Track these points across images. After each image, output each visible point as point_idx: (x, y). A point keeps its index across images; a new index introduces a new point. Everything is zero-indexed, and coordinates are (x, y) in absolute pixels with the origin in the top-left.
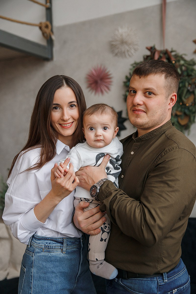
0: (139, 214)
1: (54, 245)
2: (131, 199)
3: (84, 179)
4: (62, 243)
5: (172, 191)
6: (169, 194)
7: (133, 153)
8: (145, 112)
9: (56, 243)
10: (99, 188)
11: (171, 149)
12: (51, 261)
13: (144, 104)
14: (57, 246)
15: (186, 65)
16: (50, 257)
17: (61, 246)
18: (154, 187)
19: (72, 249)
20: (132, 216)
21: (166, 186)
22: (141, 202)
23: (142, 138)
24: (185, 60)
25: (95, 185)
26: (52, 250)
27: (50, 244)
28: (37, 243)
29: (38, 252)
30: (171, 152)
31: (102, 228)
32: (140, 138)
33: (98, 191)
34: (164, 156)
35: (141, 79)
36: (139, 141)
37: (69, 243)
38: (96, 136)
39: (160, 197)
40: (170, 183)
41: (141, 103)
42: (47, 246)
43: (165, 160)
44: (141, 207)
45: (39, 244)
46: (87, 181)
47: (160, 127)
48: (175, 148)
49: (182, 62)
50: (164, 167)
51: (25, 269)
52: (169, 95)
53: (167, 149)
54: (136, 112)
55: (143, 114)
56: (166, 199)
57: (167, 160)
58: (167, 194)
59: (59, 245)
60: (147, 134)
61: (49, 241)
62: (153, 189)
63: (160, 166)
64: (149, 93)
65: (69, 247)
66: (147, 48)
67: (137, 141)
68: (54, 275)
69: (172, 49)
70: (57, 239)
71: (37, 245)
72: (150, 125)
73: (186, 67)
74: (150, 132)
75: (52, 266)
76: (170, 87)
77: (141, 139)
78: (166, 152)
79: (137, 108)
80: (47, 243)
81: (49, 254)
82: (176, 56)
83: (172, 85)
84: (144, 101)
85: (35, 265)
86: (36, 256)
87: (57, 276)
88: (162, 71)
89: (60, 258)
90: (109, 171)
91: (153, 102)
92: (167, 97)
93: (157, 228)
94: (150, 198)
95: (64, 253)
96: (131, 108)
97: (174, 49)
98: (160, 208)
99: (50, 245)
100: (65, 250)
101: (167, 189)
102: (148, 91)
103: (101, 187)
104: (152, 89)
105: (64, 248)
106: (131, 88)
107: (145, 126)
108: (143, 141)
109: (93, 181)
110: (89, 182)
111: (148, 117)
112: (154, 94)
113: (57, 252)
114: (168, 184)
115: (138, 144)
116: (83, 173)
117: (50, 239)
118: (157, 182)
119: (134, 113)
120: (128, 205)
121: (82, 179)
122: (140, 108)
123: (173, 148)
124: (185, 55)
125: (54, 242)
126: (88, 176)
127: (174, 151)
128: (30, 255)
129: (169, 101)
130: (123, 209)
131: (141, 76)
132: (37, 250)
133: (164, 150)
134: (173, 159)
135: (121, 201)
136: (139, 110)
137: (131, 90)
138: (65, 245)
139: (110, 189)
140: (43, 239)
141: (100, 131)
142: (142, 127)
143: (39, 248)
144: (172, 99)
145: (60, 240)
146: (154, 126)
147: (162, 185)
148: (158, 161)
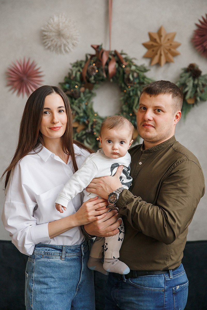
0: (161, 216)
1: (53, 252)
2: (150, 205)
3: (102, 187)
4: (61, 250)
5: (186, 197)
6: (183, 199)
7: (141, 163)
8: (154, 127)
9: (55, 250)
10: (118, 195)
11: (182, 160)
12: (50, 267)
13: (154, 120)
14: (56, 253)
15: (138, 71)
16: (49, 262)
17: (59, 253)
18: (170, 193)
19: (72, 257)
20: (155, 218)
21: (181, 192)
22: (160, 207)
23: (151, 150)
24: (136, 66)
25: (114, 192)
26: (51, 257)
27: (49, 250)
28: (37, 250)
29: (38, 258)
30: (182, 163)
31: (119, 229)
32: (149, 149)
33: (118, 198)
34: (177, 166)
35: (152, 97)
36: (147, 152)
37: (68, 251)
38: (113, 149)
39: (176, 201)
40: (184, 189)
41: (151, 119)
42: (46, 253)
43: (179, 170)
44: (161, 210)
45: (39, 251)
46: (104, 189)
47: (167, 141)
48: (185, 160)
49: (133, 68)
50: (178, 176)
51: (28, 274)
52: (175, 113)
53: (178, 160)
54: (146, 126)
55: (152, 129)
56: (181, 203)
57: (180, 170)
58: (182, 199)
59: (58, 252)
60: (156, 147)
61: (48, 248)
62: (170, 195)
63: (175, 175)
64: (158, 110)
65: (68, 255)
66: (92, 46)
67: (146, 152)
68: (53, 280)
69: (122, 51)
70: (56, 246)
71: (37, 252)
72: (158, 138)
73: (138, 74)
74: (158, 145)
75: (51, 271)
76: (176, 105)
77: (149, 151)
78: (178, 163)
79: (147, 123)
80: (46, 250)
81: (48, 260)
82: (126, 59)
83: (178, 104)
84: (153, 117)
85: (35, 270)
86: (36, 262)
87: (56, 281)
88: (170, 91)
89: (59, 264)
90: (122, 180)
91: (161, 119)
92: (173, 114)
93: (176, 227)
94: (168, 202)
95: (63, 260)
96: (141, 123)
97: (124, 52)
98: (177, 211)
99: (49, 252)
100: (63, 257)
101: (181, 195)
102: (157, 108)
103: (121, 194)
104: (161, 107)
105: (63, 255)
106: (142, 105)
107: (154, 139)
108: (151, 152)
109: (111, 189)
110: (106, 189)
111: (157, 131)
112: (162, 111)
113: (56, 258)
114: (182, 191)
115: (146, 155)
116: (100, 181)
117: (50, 246)
118: (172, 189)
119: (145, 127)
120: (150, 209)
121: (99, 187)
122: (150, 123)
123: (184, 160)
124: (135, 59)
125: (53, 249)
126: (105, 184)
127: (185, 163)
128: (32, 261)
129: (175, 118)
130: (145, 213)
131: (151, 95)
132: (38, 256)
133: (176, 162)
134: (185, 170)
135: (143, 206)
136: (149, 125)
137: (142, 107)
138: (64, 252)
139: (130, 196)
140: (42, 247)
141: (117, 145)
142: (151, 140)
143: (38, 255)
144: (177, 116)
145: (60, 248)
146: (161, 139)
147: (177, 191)
148: (172, 171)
